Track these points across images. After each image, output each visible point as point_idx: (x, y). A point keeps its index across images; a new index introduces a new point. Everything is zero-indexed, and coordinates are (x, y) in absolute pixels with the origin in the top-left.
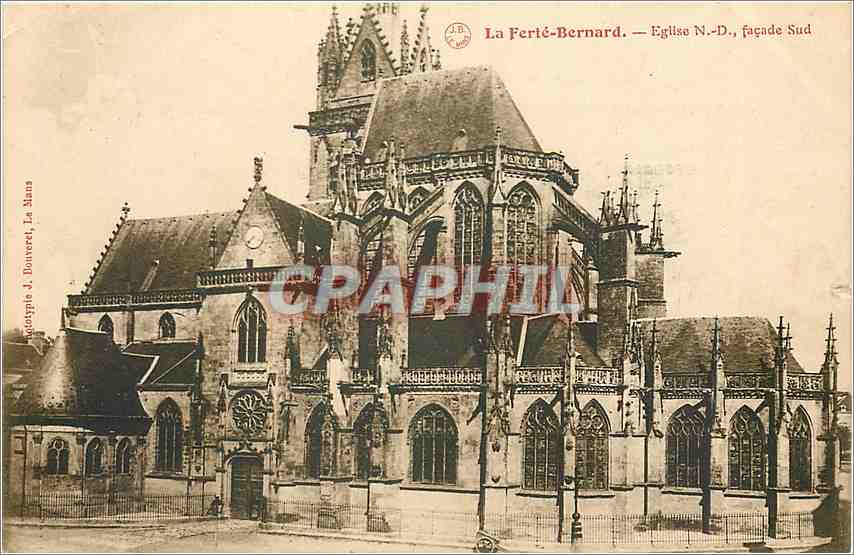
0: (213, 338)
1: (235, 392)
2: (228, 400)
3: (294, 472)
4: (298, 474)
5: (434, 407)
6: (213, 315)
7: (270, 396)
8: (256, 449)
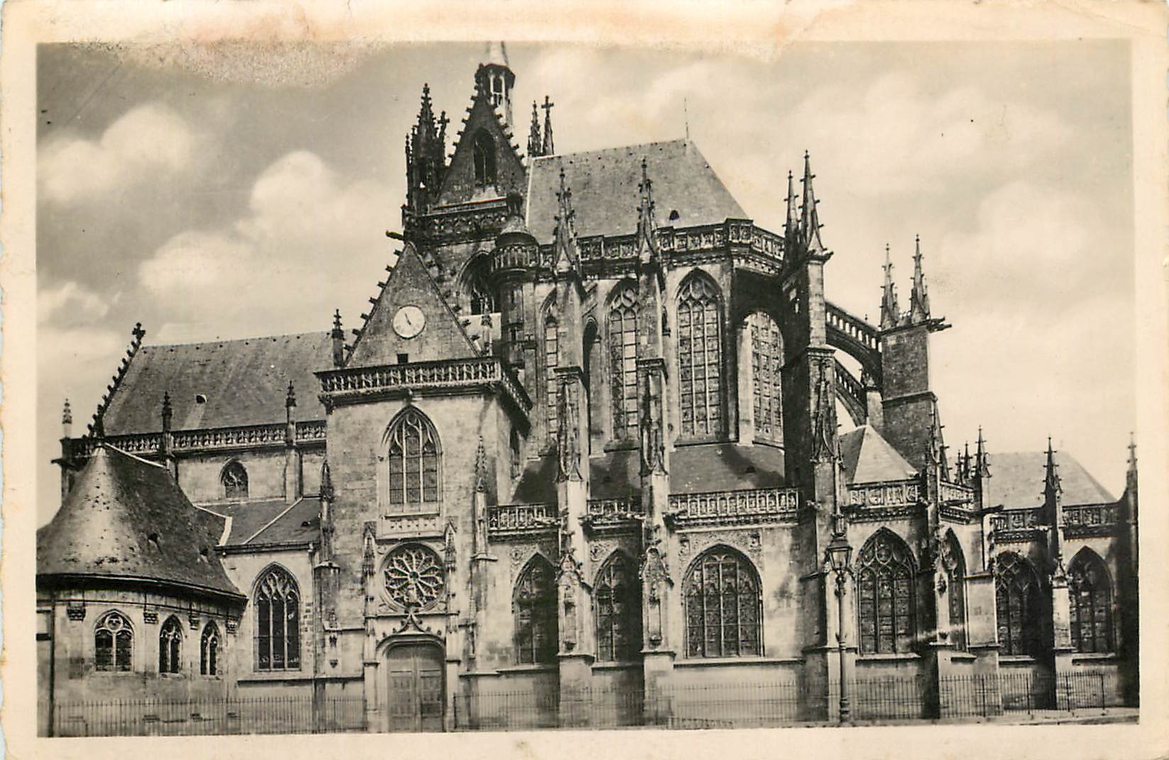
0: (347, 470)
1: (390, 547)
2: (378, 561)
3: (496, 656)
4: (503, 659)
5: (720, 549)
6: (347, 436)
7: (450, 550)
8: (429, 629)
